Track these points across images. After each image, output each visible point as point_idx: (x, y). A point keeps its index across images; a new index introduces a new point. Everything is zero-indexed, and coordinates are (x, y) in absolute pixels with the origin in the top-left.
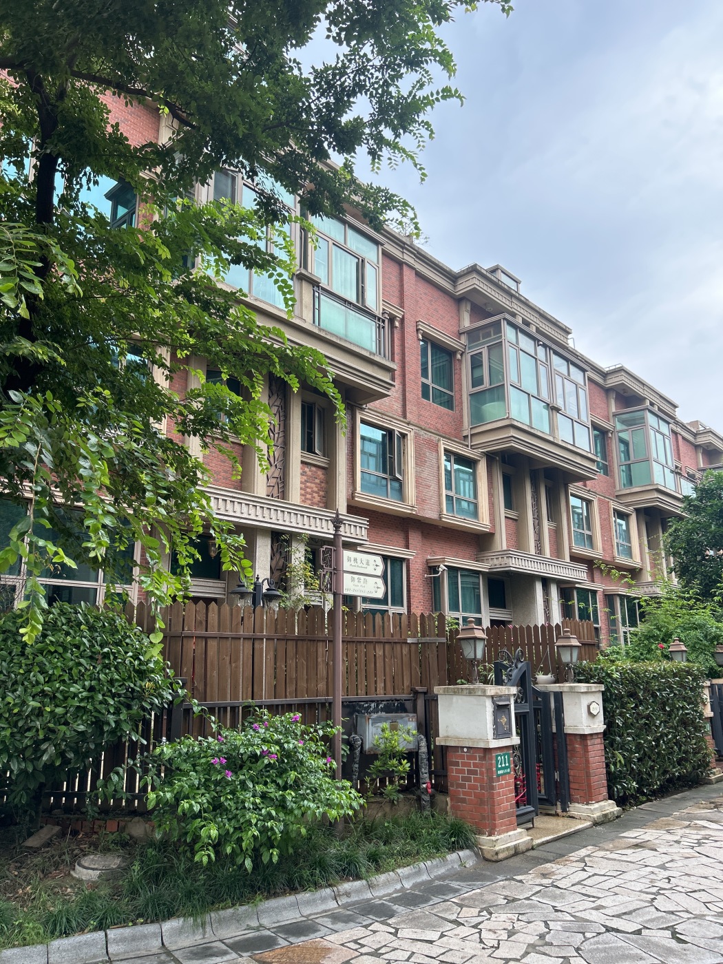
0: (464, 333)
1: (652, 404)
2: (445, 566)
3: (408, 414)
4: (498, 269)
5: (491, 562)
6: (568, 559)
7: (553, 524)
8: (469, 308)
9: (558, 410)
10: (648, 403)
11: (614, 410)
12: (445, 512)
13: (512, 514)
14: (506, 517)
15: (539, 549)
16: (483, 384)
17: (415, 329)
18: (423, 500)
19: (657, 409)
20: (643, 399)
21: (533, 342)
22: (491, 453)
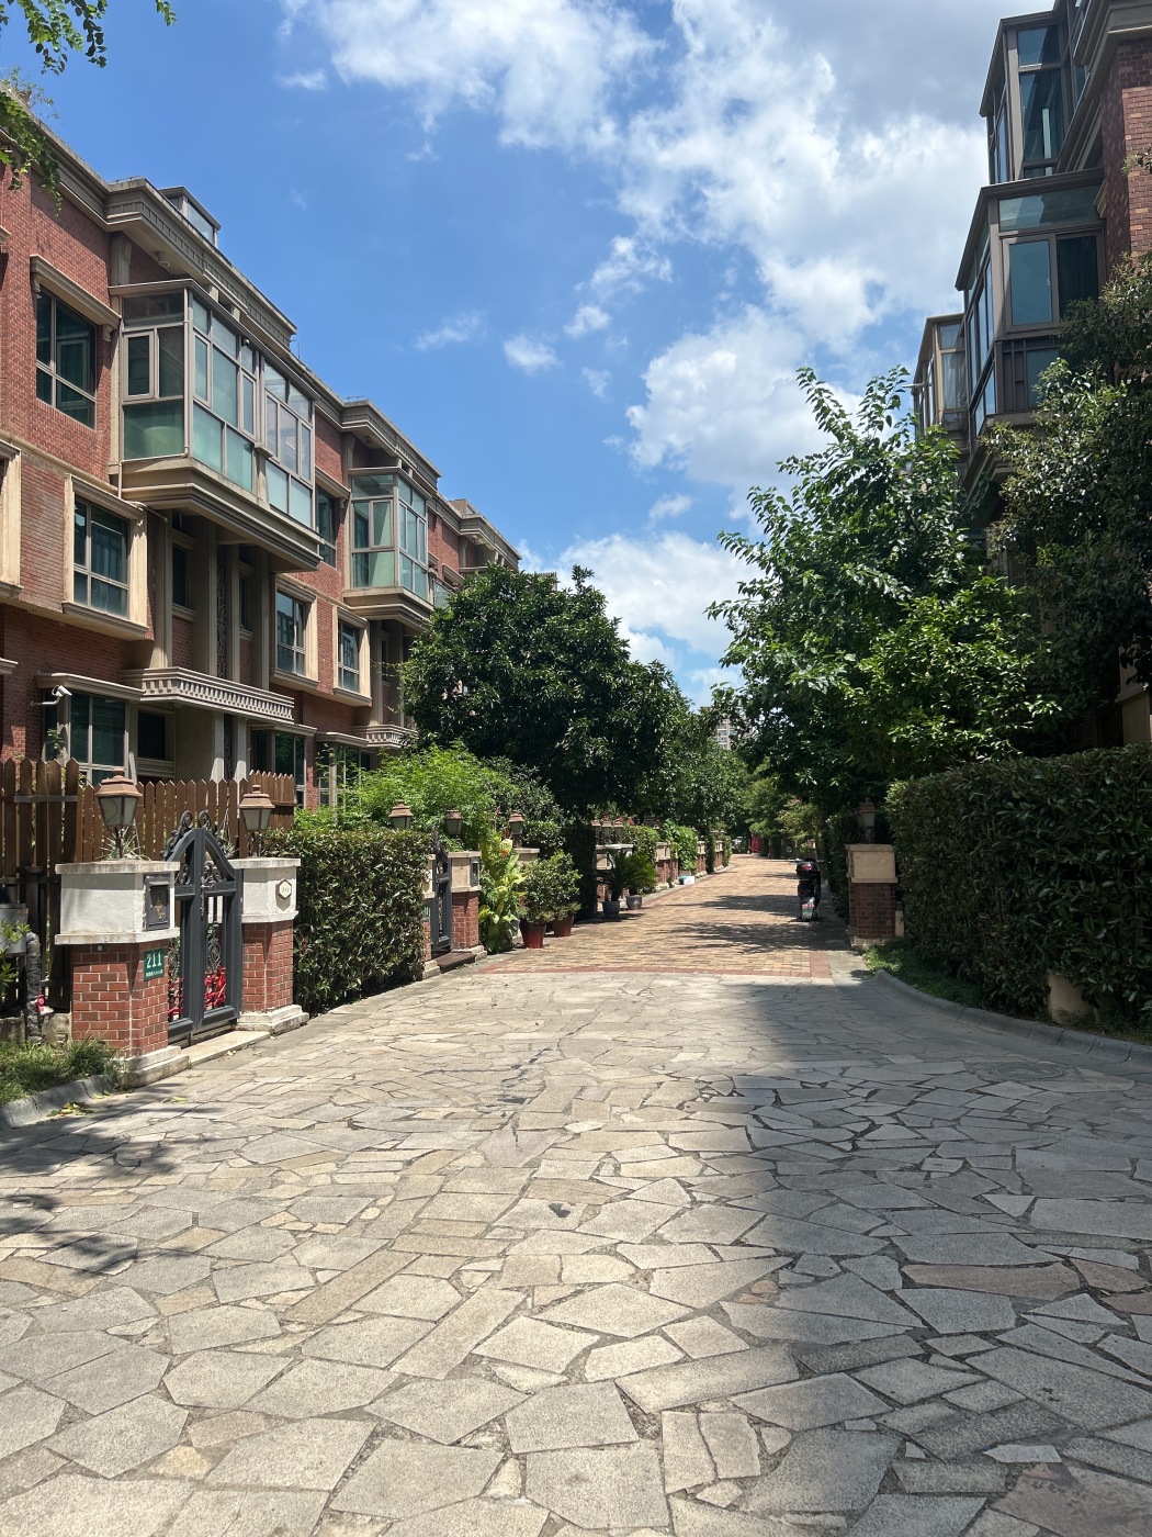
0: (117, 295)
1: (405, 467)
2: (68, 689)
3: (10, 423)
4: (182, 195)
5: (147, 687)
7: (248, 633)
8: (128, 253)
9: (266, 456)
10: (400, 466)
11: (351, 467)
12: (71, 598)
13: (184, 613)
14: (174, 617)
15: (223, 670)
16: (148, 392)
17: (27, 270)
18: (32, 577)
19: (410, 475)
20: (394, 460)
21: (234, 338)
22: (157, 511)
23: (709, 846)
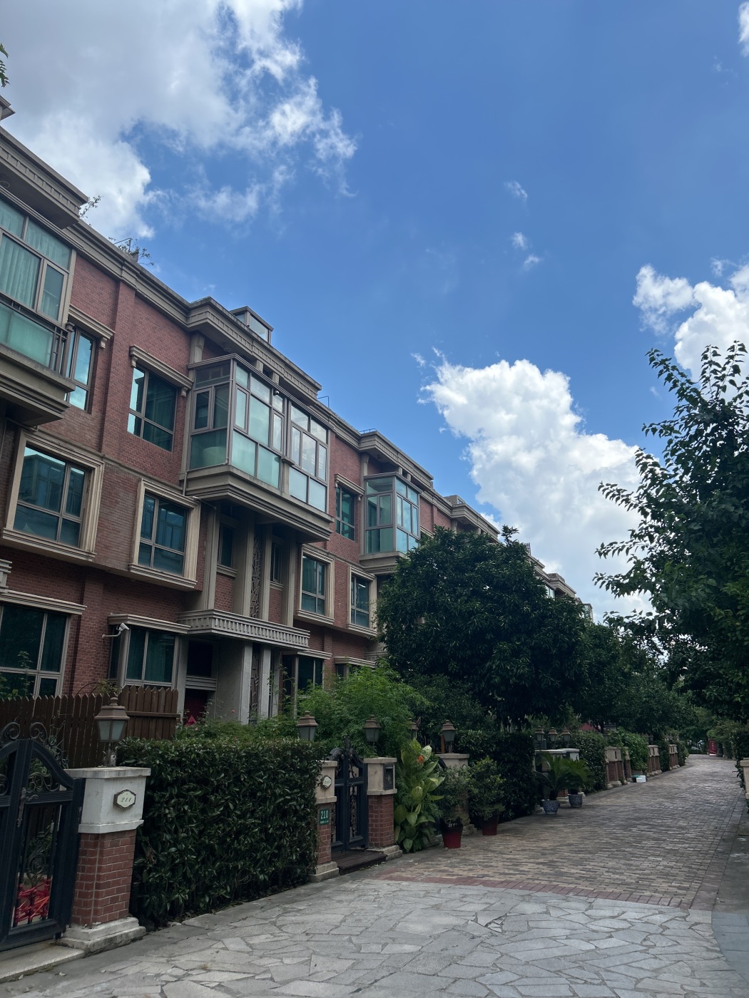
0: (192, 369)
1: (405, 473)
2: (128, 625)
3: (104, 446)
4: (247, 311)
5: (192, 624)
6: (290, 623)
7: (277, 585)
8: (202, 343)
9: (290, 464)
10: (400, 472)
11: (366, 473)
12: (136, 562)
13: (227, 570)
14: (217, 573)
15: (256, 611)
16: (206, 426)
17: (127, 354)
18: (107, 547)
19: (409, 479)
20: (396, 467)
21: (268, 390)
22: (208, 502)
23: (663, 748)
